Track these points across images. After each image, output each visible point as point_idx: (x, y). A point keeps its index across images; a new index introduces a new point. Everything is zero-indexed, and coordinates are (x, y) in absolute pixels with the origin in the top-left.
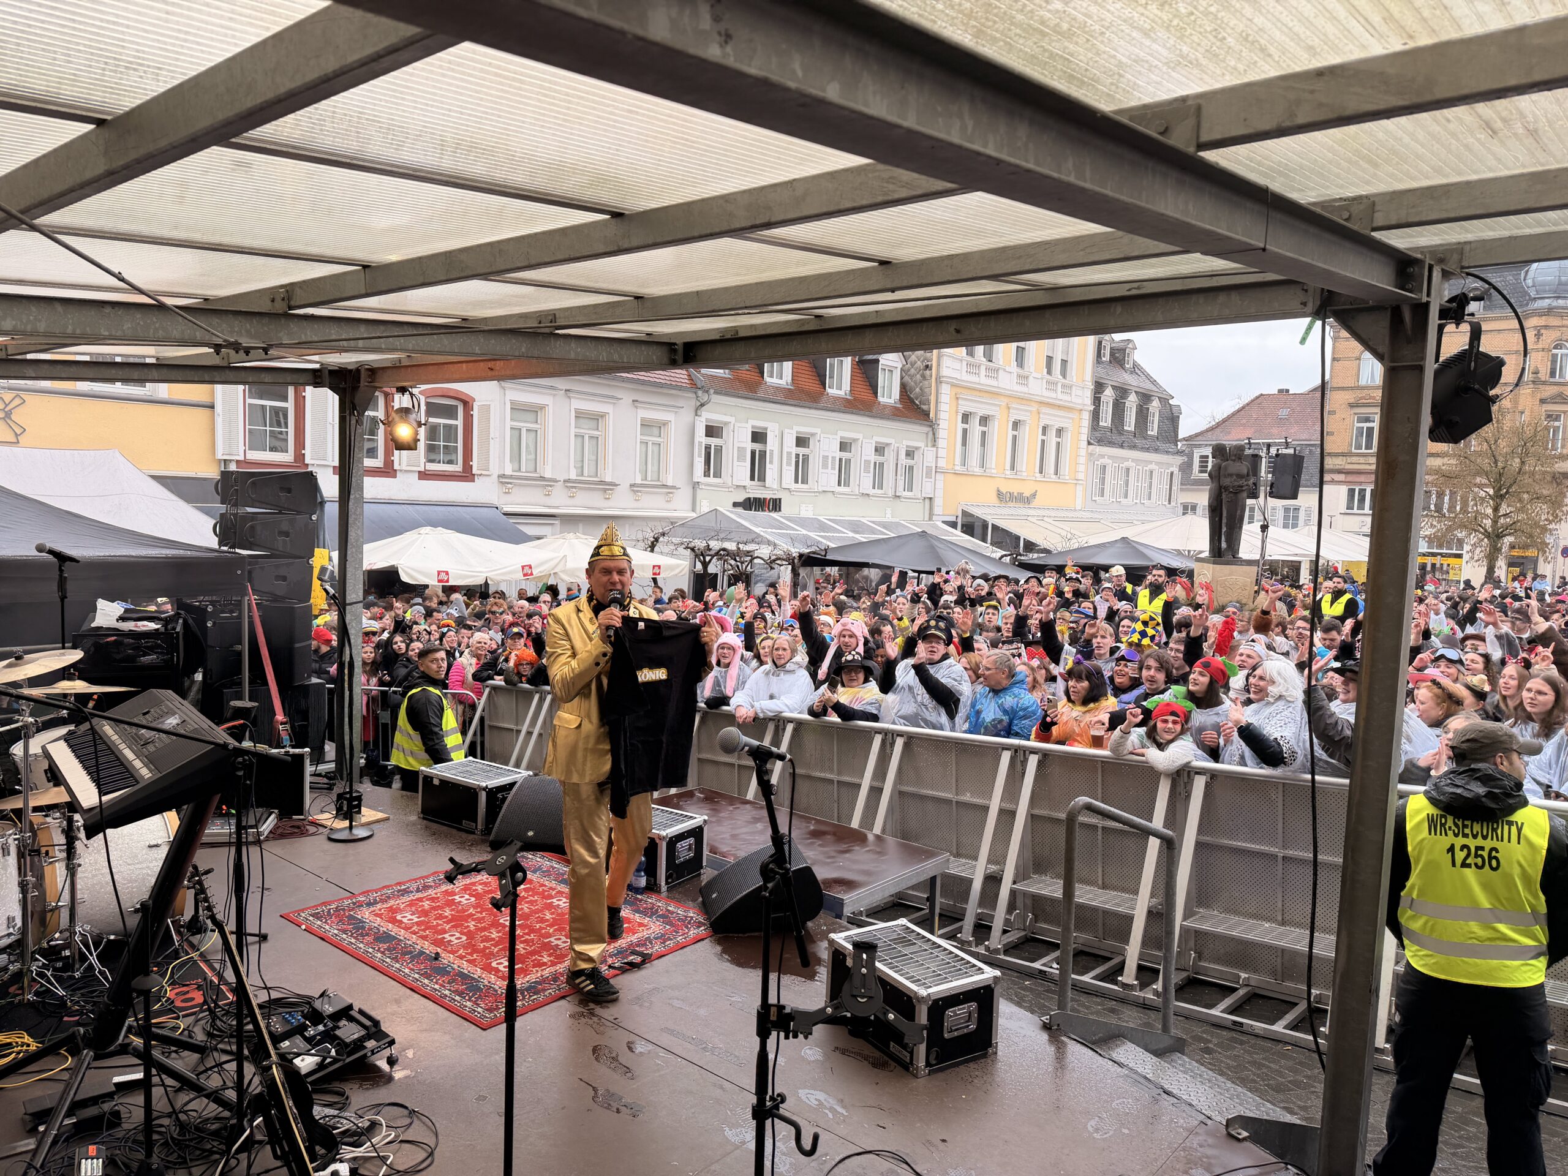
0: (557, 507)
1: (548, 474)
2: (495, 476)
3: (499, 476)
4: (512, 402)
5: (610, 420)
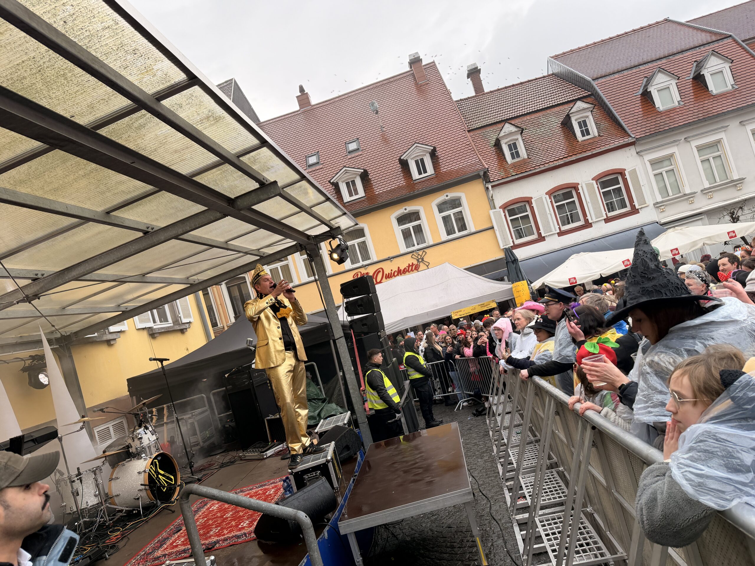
0: (700, 208)
1: (688, 191)
2: (651, 205)
3: (654, 204)
4: (650, 161)
5: (725, 141)
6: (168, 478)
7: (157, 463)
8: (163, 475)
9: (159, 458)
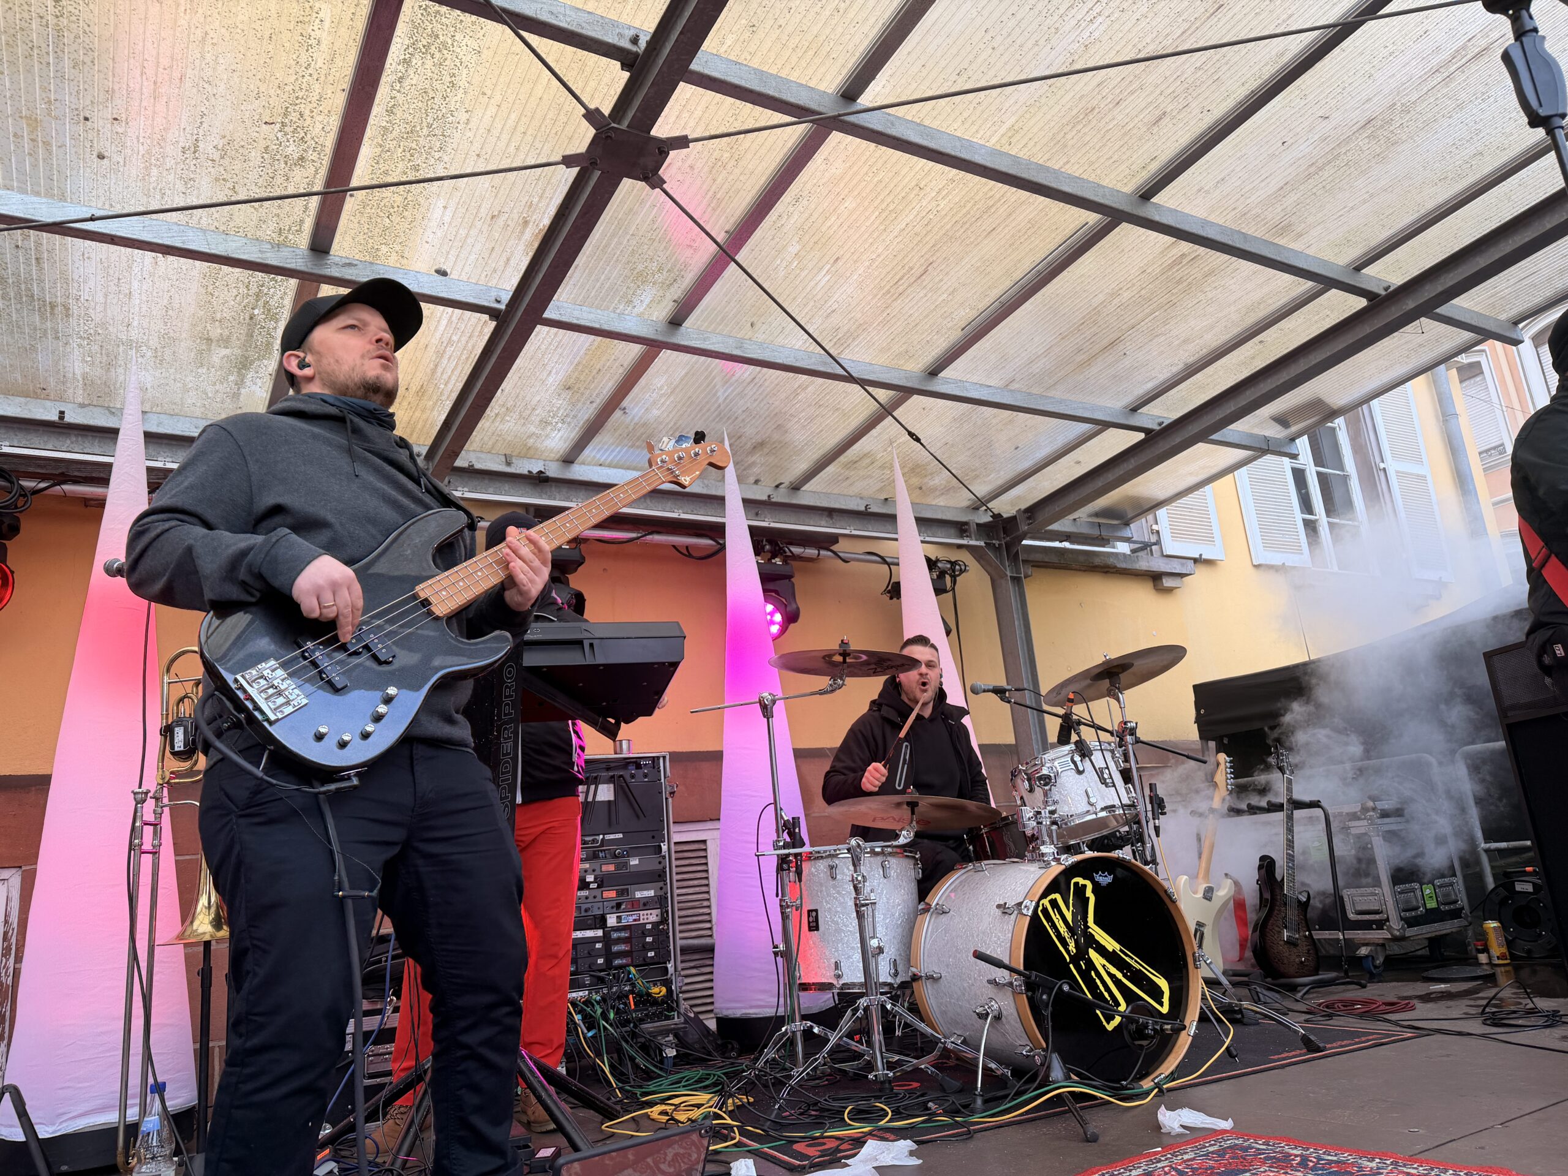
6: (1138, 978)
7: (1089, 893)
8: (1111, 957)
9: (1105, 879)
